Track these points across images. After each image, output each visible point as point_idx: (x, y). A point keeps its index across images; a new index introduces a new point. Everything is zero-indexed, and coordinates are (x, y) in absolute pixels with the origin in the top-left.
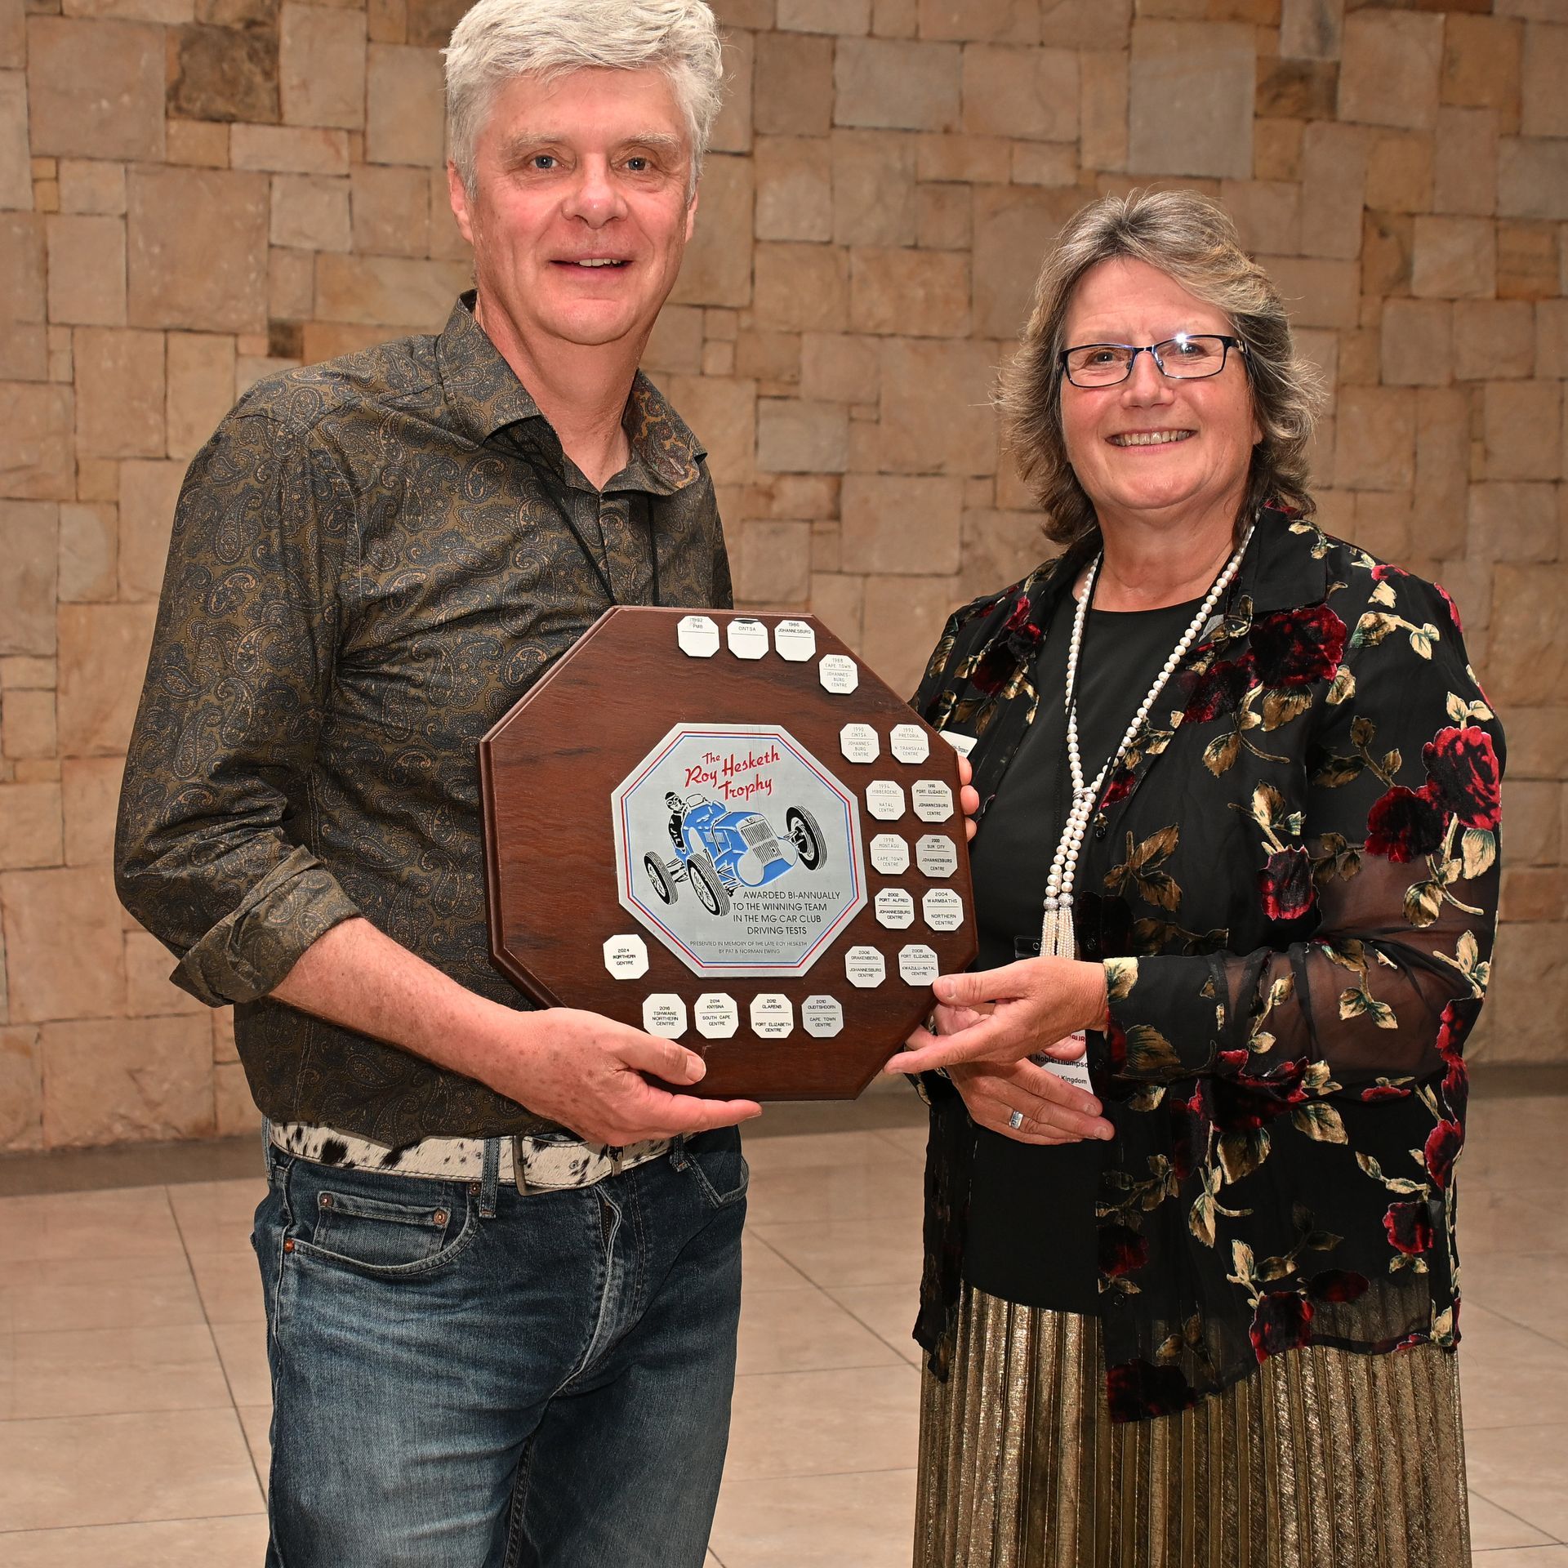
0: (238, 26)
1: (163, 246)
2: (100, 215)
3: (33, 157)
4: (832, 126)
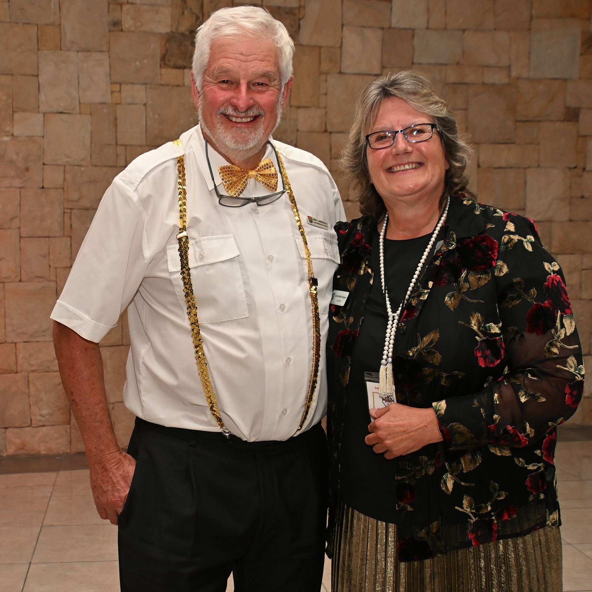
0: (187, 33)
1: (159, 115)
2: (136, 104)
3: (112, 83)
4: (413, 63)
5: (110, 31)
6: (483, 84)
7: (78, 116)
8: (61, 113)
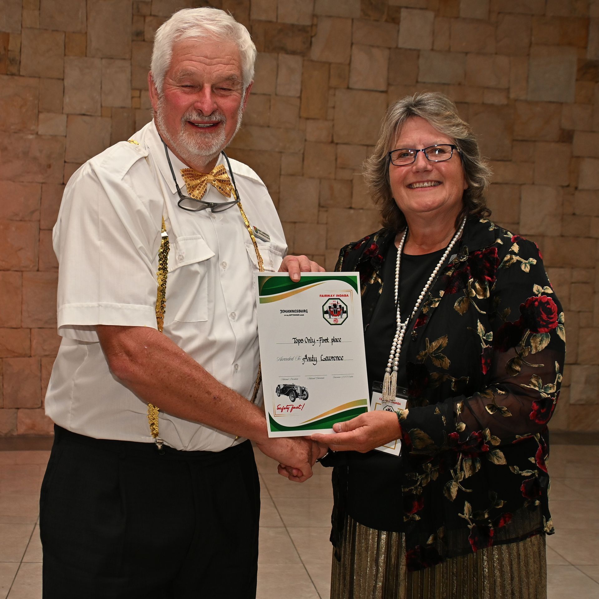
3: (132, 89)
4: (417, 82)
5: (133, 41)
6: (483, 104)
7: (100, 118)
8: (84, 115)
